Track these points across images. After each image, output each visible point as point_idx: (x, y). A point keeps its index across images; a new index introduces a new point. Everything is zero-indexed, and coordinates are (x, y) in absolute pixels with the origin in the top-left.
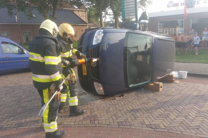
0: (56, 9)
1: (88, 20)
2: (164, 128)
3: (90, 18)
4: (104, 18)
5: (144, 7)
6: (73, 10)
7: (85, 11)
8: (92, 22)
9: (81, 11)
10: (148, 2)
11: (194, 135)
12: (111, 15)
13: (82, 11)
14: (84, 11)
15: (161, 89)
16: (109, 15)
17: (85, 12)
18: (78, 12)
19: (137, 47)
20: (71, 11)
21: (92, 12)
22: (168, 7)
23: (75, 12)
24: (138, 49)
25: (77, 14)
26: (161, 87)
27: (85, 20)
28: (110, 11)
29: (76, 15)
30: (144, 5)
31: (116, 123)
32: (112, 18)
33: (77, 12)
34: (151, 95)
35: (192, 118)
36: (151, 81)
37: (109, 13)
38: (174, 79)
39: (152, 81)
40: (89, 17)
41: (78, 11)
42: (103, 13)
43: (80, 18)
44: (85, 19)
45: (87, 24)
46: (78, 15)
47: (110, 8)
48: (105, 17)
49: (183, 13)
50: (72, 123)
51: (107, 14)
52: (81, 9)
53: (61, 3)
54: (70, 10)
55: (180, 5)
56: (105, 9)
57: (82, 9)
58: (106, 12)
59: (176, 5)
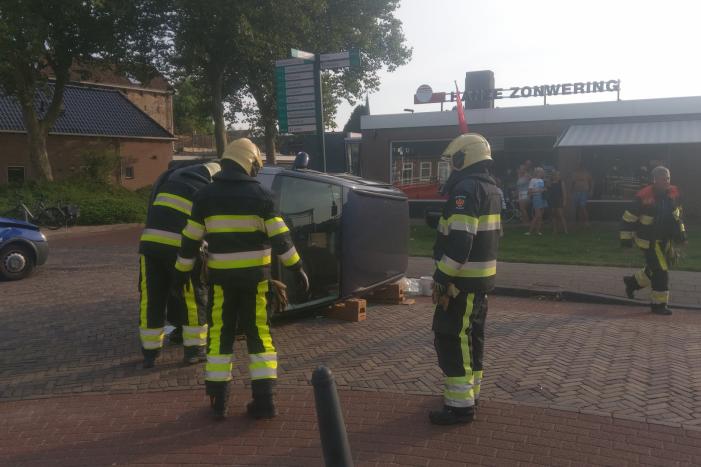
0: (69, 83)
1: (177, 124)
2: (345, 383)
3: (181, 118)
4: (227, 119)
5: (356, 95)
6: (125, 91)
7: (166, 96)
8: (189, 131)
9: (150, 93)
10: (366, 82)
11: (402, 392)
12: (251, 111)
13: (155, 95)
14: (163, 95)
15: (361, 316)
16: (247, 111)
17: (164, 99)
18: (140, 97)
19: (311, 212)
20: (117, 92)
21: (189, 97)
22: (417, 101)
23: (129, 96)
24: (312, 219)
25: (136, 103)
26: (363, 310)
27: (163, 124)
28: (249, 101)
29: (135, 107)
30: (356, 90)
31: (241, 382)
32: (255, 122)
33: (137, 96)
34: (337, 329)
35: (409, 366)
36: (341, 296)
37: (244, 107)
38: (401, 296)
39: (341, 298)
40: (179, 113)
41: (141, 93)
42: (227, 105)
43: (147, 117)
44: (164, 120)
45: (170, 136)
46: (142, 108)
47: (250, 90)
48: (233, 118)
49: (456, 122)
50: (135, 387)
51: (238, 107)
52: (150, 87)
53: (85, 68)
54: (113, 88)
55: (448, 98)
56: (233, 93)
57: (158, 88)
58: (237, 104)
59: (439, 98)
